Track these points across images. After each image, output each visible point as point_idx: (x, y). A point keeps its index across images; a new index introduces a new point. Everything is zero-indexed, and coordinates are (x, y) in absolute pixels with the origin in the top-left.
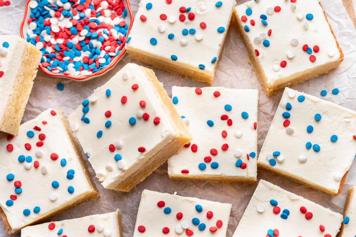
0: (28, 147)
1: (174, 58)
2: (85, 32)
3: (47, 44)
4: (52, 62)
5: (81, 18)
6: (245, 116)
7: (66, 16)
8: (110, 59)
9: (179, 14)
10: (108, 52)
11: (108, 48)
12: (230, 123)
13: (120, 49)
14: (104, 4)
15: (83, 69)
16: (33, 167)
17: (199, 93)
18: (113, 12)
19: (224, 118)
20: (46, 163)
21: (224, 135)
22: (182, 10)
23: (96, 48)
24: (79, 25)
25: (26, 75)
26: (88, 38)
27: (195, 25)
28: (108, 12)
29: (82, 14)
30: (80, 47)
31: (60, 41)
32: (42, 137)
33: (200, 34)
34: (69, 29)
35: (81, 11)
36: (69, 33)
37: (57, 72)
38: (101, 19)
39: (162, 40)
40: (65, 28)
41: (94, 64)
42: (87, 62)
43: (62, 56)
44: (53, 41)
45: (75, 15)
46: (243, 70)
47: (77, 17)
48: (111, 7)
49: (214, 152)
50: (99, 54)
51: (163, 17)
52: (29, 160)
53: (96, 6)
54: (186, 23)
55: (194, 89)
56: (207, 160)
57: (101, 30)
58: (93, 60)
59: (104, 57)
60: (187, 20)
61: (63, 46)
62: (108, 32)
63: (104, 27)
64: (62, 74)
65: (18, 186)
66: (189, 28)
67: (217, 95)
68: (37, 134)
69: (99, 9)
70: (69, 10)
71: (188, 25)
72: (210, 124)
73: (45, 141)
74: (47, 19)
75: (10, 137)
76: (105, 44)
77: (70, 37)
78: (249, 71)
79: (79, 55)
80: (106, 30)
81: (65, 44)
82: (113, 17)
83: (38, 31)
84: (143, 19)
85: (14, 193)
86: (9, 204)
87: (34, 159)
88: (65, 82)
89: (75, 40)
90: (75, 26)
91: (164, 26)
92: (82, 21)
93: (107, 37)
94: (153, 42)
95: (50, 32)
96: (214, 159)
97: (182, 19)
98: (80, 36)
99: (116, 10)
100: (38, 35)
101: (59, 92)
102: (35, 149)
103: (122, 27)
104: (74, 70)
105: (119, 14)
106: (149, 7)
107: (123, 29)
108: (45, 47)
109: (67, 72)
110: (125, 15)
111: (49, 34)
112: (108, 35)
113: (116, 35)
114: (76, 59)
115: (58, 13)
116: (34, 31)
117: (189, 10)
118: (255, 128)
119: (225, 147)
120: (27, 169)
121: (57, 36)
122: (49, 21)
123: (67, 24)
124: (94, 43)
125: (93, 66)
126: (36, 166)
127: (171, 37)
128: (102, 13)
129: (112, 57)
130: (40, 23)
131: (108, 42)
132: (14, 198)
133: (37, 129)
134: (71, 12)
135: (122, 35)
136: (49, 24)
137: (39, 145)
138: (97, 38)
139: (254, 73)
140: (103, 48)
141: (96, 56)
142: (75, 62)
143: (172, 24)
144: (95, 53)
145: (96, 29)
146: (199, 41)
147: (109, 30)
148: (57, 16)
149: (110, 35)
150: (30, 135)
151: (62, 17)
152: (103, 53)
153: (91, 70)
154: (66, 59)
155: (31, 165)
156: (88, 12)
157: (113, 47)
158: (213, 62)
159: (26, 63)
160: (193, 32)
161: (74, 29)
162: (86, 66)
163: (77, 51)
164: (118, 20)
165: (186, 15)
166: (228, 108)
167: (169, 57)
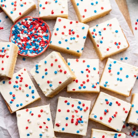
0: (17, 82)
1: (68, 49)
2: (33, 39)
3: (19, 43)
4: (21, 50)
5: (31, 34)
6: (95, 69)
7: (25, 33)
8: (43, 49)
9: (69, 32)
10: (42, 46)
11: (42, 45)
12: (89, 72)
13: (46, 45)
14: (39, 28)
17: (77, 61)
18: (43, 31)
19: (87, 70)
20: (23, 88)
21: (87, 76)
22: (70, 31)
23: (37, 45)
24: (31, 37)
26: (34, 41)
27: (75, 36)
28: (41, 31)
29: (31, 32)
30: (31, 44)
31: (24, 42)
32: (22, 79)
33: (77, 39)
34: (27, 38)
36: (27, 39)
37: (24, 54)
38: (38, 34)
39: (63, 42)
40: (25, 37)
41: (37, 51)
42: (34, 50)
43: (25, 48)
44: (21, 43)
45: (29, 32)
46: (91, 51)
47: (29, 33)
48: (42, 29)
49: (84, 83)
50: (38, 47)
51: (63, 33)
52: (17, 87)
53: (37, 29)
54: (72, 35)
55: (75, 59)
56: (82, 85)
57: (39, 38)
58: (37, 49)
59: (41, 48)
60: (72, 34)
61: (25, 44)
62: (41, 39)
63: (39, 36)
64: (25, 55)
65: (14, 96)
66: (72, 37)
67: (84, 61)
68: (20, 77)
70: (26, 31)
72: (82, 72)
73: (23, 80)
74: (18, 34)
75: (10, 79)
76: (41, 43)
77: (27, 41)
78: (94, 51)
79: (31, 47)
80: (40, 38)
81: (26, 44)
82: (42, 33)
83: (15, 39)
84: (56, 34)
85: (13, 99)
86: (11, 103)
87: (19, 87)
88: (25, 57)
89: (29, 42)
90: (29, 37)
91: (63, 36)
92: (31, 35)
93: (41, 40)
94: (60, 43)
96: (84, 85)
97: (70, 34)
98: (31, 40)
99: (44, 30)
100: (16, 40)
102: (19, 83)
103: (46, 36)
104: (30, 53)
105: (45, 32)
106: (58, 29)
107: (47, 37)
108: (18, 45)
109: (27, 54)
110: (48, 32)
111: (19, 40)
113: (45, 39)
114: (30, 49)
115: (22, 32)
116: (14, 39)
117: (72, 31)
118: (98, 73)
119: (88, 81)
120: (17, 90)
121: (22, 41)
122: (19, 35)
124: (36, 43)
125: (37, 52)
126: (20, 89)
127: (66, 41)
128: (39, 32)
129: (43, 48)
130: (16, 36)
131: (42, 42)
132: (12, 100)
133: (20, 75)
135: (47, 40)
136: (19, 36)
137: (21, 81)
138: (38, 41)
139: (96, 52)
140: (40, 45)
141: (37, 48)
143: (66, 36)
144: (37, 47)
145: (37, 38)
146: (76, 42)
147: (41, 38)
148: (22, 33)
149: (42, 40)
150: (17, 78)
151: (24, 33)
153: (37, 53)
154: (27, 49)
156: (33, 31)
157: (44, 44)
158: (82, 50)
160: (74, 39)
161: (29, 38)
162: (34, 52)
163: (30, 46)
164: (45, 34)
165: (71, 32)
166: (88, 66)
167: (66, 48)
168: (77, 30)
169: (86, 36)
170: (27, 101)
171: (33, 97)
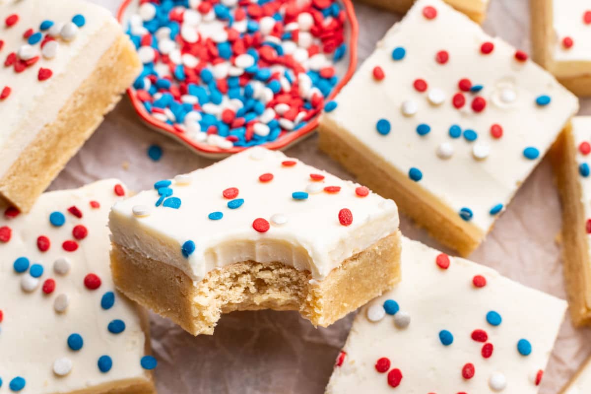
0: (43, 245)
1: (415, 175)
2: (246, 61)
3: (162, 57)
4: (158, 96)
5: (249, 31)
6: (523, 349)
7: (220, 17)
8: (278, 132)
9: (454, 90)
10: (279, 116)
11: (283, 108)
12: (487, 352)
13: (306, 120)
14: (306, 20)
15: (216, 132)
16: (39, 291)
17: (443, 266)
18: (317, 42)
19: (478, 336)
20: (70, 290)
21: (468, 372)
22: (464, 86)
23: (257, 100)
24: (240, 45)
25: (94, 97)
26: (248, 76)
27: (481, 124)
28: (306, 38)
29: (253, 25)
30: (226, 87)
31: (191, 61)
32: (80, 233)
33: (483, 146)
34: (215, 44)
35: (254, 18)
36: (215, 51)
37: (163, 118)
38: (288, 47)
39: (402, 130)
40: (209, 40)
41: (242, 130)
42: (229, 122)
43: (183, 91)
44: (176, 56)
45: (238, 19)
46: (539, 253)
47: (241, 27)
48: (317, 31)
50: (259, 114)
51: (420, 86)
52: (37, 272)
53: (290, 18)
54: (464, 115)
55: (437, 253)
57: (280, 69)
58: (243, 120)
59: (268, 124)
60: (467, 108)
61: (191, 73)
62: (293, 78)
63: (289, 63)
64: (169, 127)
66: (465, 125)
67: (479, 283)
68: (71, 222)
69: (292, 26)
70: (229, 8)
71: (466, 120)
72: (446, 339)
73: (83, 244)
74: (179, 10)
75: (12, 211)
76: (280, 98)
77: (212, 59)
78: (552, 259)
79: (217, 102)
80: (291, 73)
81: (197, 72)
82: (312, 52)
83: (154, 26)
84: (378, 75)
87: (48, 275)
89: (221, 70)
90: (231, 42)
91: (415, 103)
92: (250, 38)
93: (286, 86)
94: (383, 128)
95: (176, 37)
97: (458, 102)
98: (234, 65)
99: (324, 40)
100: (152, 33)
101: (148, 163)
102: (56, 252)
103: (323, 78)
104: (198, 127)
105: (327, 50)
106: (398, 55)
107: (324, 83)
108: (155, 61)
109: (181, 127)
110: (339, 58)
111: (172, 38)
112: (291, 83)
113: (308, 89)
114: (209, 108)
115: (206, 5)
116: (146, 24)
117: (477, 89)
118: (537, 382)
120: (26, 291)
121: (187, 48)
122: (182, 15)
123: (217, 33)
124: (259, 89)
125: (238, 133)
126: (48, 289)
127: (423, 130)
128: (293, 37)
129: (284, 130)
130: (164, 12)
131: (287, 98)
133: (75, 212)
134: (232, 13)
135: (319, 94)
136: (180, 20)
137: (69, 247)
138: (267, 81)
139: (561, 268)
140: (272, 105)
141: (251, 117)
142: (203, 114)
143: (433, 105)
144: (251, 110)
145: (271, 63)
146: (477, 159)
147: (296, 74)
148: (202, 11)
149: (295, 86)
150: (56, 220)
151: (211, 15)
152: (269, 115)
153: (233, 140)
154: (189, 99)
155: (35, 283)
156: (267, 24)
157: (294, 110)
158: (494, 212)
159: (106, 74)
160: (470, 137)
161: (227, 48)
162: (223, 128)
163: (216, 94)
164: (321, 62)
165: (469, 98)
166: (493, 319)
167: (405, 170)
168: (503, 100)
169: (542, 147)
170: (58, 376)
171: (104, 365)
